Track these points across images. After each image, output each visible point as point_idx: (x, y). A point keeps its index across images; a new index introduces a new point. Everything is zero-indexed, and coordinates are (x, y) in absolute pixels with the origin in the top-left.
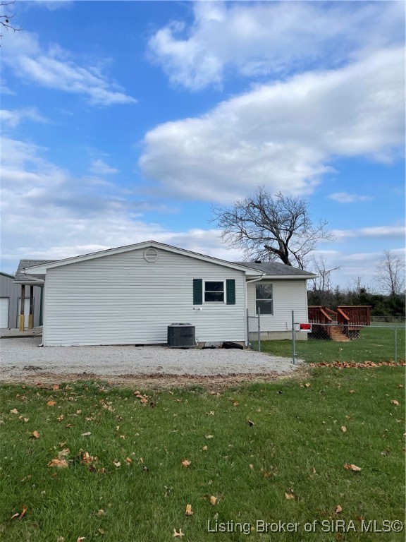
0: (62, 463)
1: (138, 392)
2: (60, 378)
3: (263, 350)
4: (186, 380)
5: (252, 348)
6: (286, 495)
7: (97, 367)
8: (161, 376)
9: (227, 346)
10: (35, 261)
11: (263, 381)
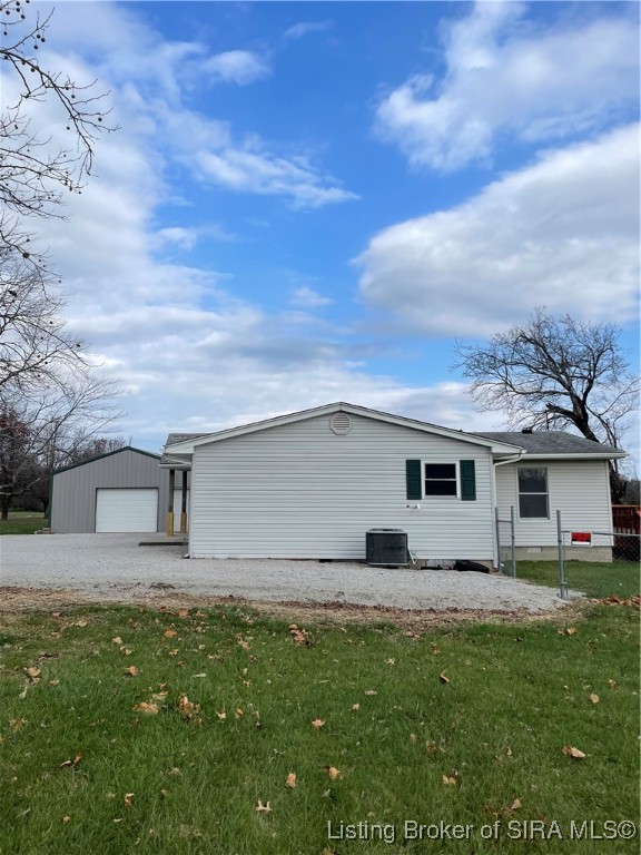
0: (150, 708)
1: (294, 626)
2: (196, 601)
3: (520, 576)
4: (376, 613)
5: (506, 573)
6: (445, 778)
7: (249, 588)
8: (341, 606)
9: (462, 566)
10: (183, 435)
11: (498, 623)
